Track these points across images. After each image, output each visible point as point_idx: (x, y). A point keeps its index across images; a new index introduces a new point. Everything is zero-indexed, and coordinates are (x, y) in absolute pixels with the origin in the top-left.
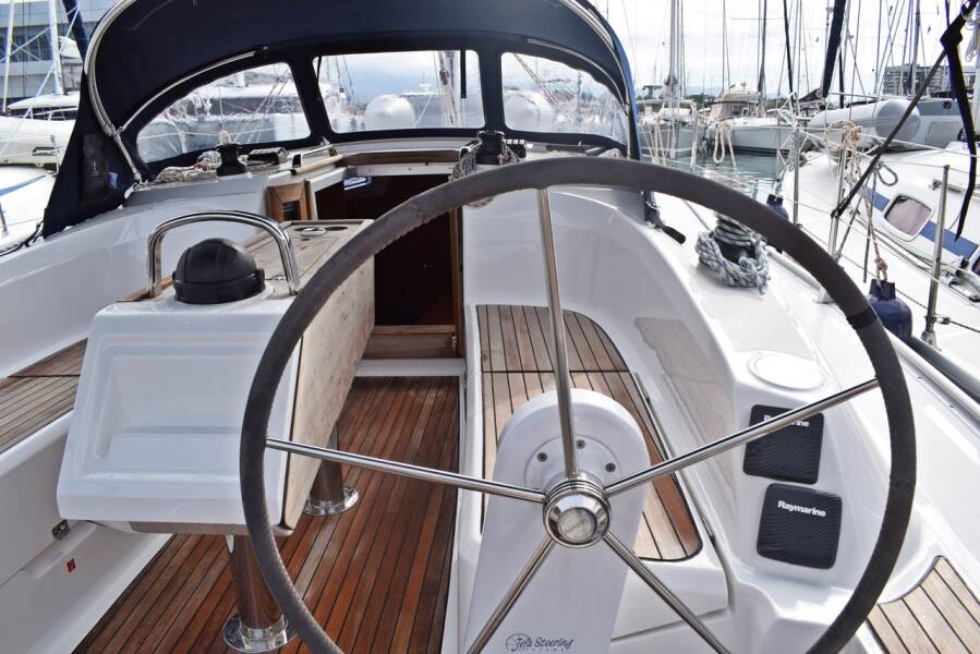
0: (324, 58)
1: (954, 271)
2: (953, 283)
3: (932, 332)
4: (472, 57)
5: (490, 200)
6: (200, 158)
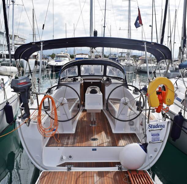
5: (109, 86)
6: (65, 78)
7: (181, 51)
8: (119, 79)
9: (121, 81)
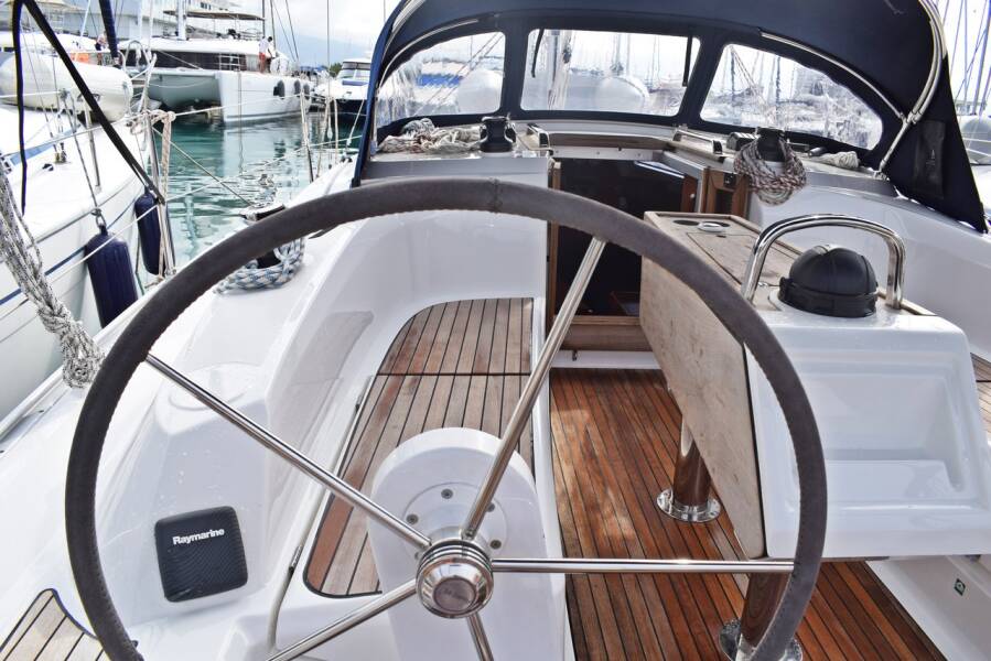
0: (547, 32)
4: (696, 43)
5: (787, 198)
6: (407, 126)
8: (813, 150)
9: (837, 162)
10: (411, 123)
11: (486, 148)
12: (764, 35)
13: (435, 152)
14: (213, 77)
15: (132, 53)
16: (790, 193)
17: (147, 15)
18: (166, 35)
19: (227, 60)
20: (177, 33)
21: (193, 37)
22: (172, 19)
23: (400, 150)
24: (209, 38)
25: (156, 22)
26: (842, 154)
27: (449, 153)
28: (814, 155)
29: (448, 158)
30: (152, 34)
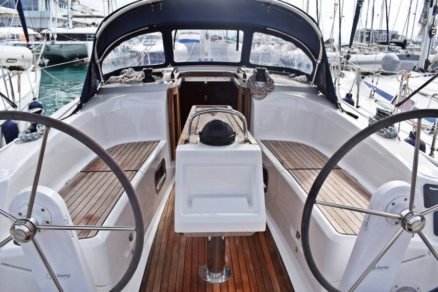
0: (178, 31)
1: (431, 129)
2: (430, 133)
3: (433, 154)
4: (241, 33)
5: (265, 97)
6: (122, 72)
7: (431, 6)
8: (291, 75)
9: (299, 80)
10: (123, 70)
11: (144, 81)
12: (268, 29)
13: (128, 83)
14: (84, 45)
15: (48, 35)
16: (266, 95)
17: (54, 17)
18: (64, 26)
19: (91, 37)
20: (68, 25)
21: (76, 27)
22: (66, 18)
23: (116, 82)
24: (83, 27)
25: (59, 20)
26: (301, 76)
27: (132, 83)
28: (291, 77)
29: (133, 85)
30: (57, 26)
